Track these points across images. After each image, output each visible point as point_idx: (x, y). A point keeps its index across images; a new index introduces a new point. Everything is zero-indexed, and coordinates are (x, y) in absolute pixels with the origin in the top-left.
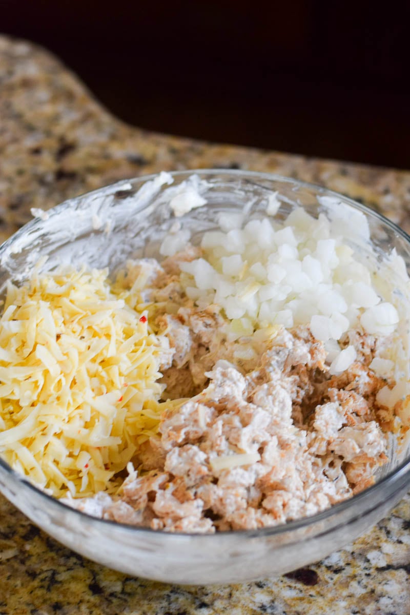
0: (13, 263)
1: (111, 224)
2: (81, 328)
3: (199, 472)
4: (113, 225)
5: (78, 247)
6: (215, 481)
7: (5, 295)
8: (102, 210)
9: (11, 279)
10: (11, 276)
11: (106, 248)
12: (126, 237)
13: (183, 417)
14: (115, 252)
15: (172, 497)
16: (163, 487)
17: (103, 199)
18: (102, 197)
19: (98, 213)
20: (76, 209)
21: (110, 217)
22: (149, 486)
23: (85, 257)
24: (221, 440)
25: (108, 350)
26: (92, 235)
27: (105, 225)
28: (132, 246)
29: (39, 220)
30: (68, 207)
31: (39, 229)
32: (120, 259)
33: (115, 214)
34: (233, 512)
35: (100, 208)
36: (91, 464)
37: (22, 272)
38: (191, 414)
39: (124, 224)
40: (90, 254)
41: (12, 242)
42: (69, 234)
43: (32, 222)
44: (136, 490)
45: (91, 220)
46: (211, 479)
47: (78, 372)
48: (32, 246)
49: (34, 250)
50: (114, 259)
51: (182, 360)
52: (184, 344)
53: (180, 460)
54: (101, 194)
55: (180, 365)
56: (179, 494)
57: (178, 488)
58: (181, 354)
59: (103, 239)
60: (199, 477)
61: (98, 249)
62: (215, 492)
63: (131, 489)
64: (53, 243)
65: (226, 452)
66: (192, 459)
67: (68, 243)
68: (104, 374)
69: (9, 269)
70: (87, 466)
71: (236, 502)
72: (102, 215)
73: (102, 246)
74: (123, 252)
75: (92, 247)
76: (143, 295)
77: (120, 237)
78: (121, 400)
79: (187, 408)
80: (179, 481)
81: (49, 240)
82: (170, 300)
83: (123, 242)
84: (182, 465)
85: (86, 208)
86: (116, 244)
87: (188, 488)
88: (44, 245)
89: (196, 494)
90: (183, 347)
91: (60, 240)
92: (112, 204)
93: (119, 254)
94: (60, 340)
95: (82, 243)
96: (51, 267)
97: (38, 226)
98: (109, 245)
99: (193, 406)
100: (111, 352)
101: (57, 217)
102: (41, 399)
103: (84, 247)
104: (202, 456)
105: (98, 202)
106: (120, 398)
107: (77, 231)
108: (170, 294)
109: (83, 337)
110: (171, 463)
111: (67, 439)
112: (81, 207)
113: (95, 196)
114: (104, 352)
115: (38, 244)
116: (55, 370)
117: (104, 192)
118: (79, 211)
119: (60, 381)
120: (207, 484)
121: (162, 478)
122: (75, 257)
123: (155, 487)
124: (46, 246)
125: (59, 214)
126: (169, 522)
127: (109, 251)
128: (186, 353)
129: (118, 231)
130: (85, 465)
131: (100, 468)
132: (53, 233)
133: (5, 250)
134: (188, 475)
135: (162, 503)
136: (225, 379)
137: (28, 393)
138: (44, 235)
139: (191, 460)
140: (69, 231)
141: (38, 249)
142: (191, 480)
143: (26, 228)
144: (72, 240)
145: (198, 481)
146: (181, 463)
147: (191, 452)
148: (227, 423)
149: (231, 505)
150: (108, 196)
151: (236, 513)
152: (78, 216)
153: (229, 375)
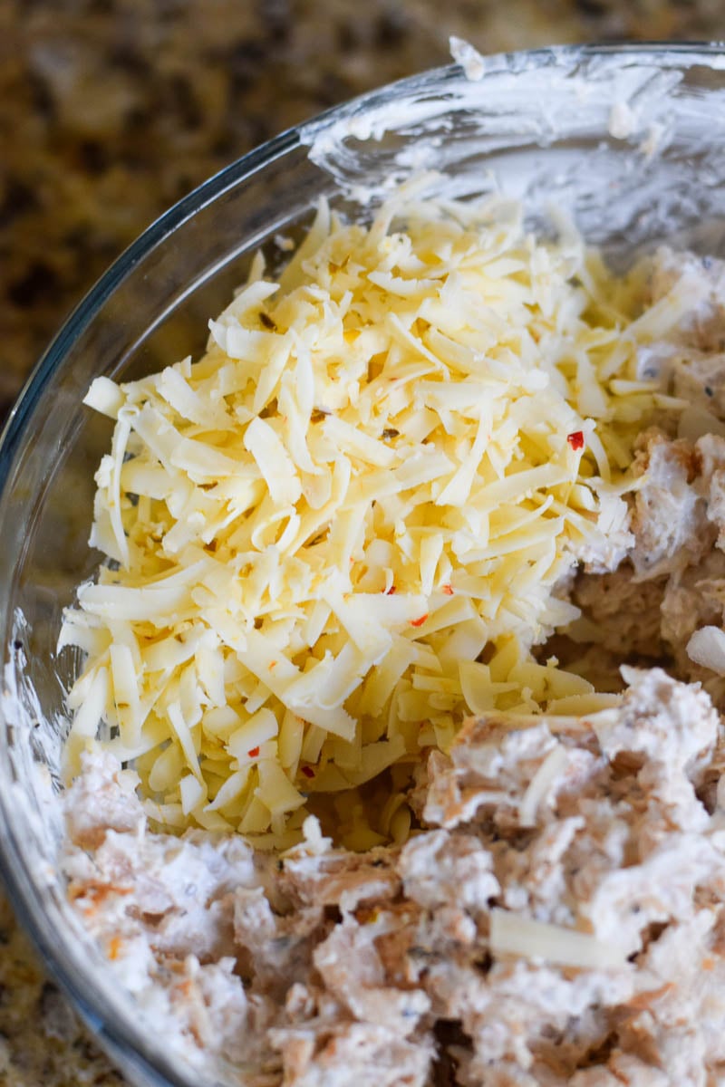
0: (349, 158)
1: (659, 138)
2: (404, 405)
3: (451, 928)
4: (668, 140)
5: (559, 165)
6: (485, 965)
7: (306, 228)
8: (645, 98)
9: (334, 194)
10: (339, 187)
11: (632, 189)
12: (696, 180)
13: (497, 761)
14: (655, 204)
15: (372, 949)
16: (364, 912)
17: (652, 71)
18: (650, 66)
19: (633, 100)
20: (572, 75)
21: (662, 119)
22: (338, 891)
23: (570, 193)
24: (547, 873)
25: (444, 486)
26: (604, 146)
27: (645, 135)
28: (703, 205)
29: (457, 73)
30: (551, 62)
31: (450, 95)
32: (663, 226)
33: (678, 117)
34: (491, 1062)
35: (642, 90)
36: (269, 751)
37: (373, 185)
38: (521, 763)
39: (697, 147)
40: (584, 190)
41: (359, 110)
42: (539, 130)
43: (439, 72)
44: (311, 881)
45: (608, 111)
46: (476, 955)
47: (343, 515)
48: (418, 132)
49: (426, 140)
50: (645, 221)
51: (648, 568)
52: (666, 535)
53: (434, 869)
54: (648, 58)
55: (641, 575)
56: (391, 950)
57: (398, 932)
58: (647, 554)
59: (629, 165)
60: (448, 937)
61: (611, 185)
62: (465, 996)
63: (300, 874)
64: (486, 137)
65: (550, 906)
66: (460, 882)
67: (533, 147)
68: (404, 542)
69: (334, 170)
70: (254, 753)
71: (508, 1043)
72: (640, 108)
73: (622, 179)
74: (675, 211)
75: (596, 176)
76: (644, 358)
77: (681, 174)
78: (419, 623)
79: (519, 742)
80: (406, 918)
81: (475, 127)
82: (706, 395)
83: (684, 189)
84: (430, 885)
85: (598, 80)
86: (662, 186)
87: (415, 951)
88: (458, 135)
89: (423, 974)
90: (658, 542)
91: (511, 134)
92: (676, 92)
93: (662, 213)
94: (321, 425)
95: (575, 157)
96: (464, 191)
97: (452, 87)
98: (642, 184)
99: (541, 745)
100: (450, 495)
101: (509, 82)
102: (232, 542)
103: (573, 169)
104: (487, 886)
105: (636, 77)
106: (416, 617)
107: (562, 127)
108: (710, 381)
109: (392, 433)
110: (410, 864)
111: (241, 667)
112: (586, 74)
113: (631, 59)
114: (435, 487)
115: (441, 131)
116: (285, 489)
117: (660, 54)
118: (577, 82)
119: (286, 521)
120: (461, 964)
121: (375, 887)
122: (543, 183)
123: (347, 904)
124: (462, 139)
125: (517, 74)
126: (328, 1009)
127: (640, 197)
128: (663, 557)
129: (677, 160)
130: (252, 748)
131: (286, 771)
132: (492, 115)
133: (330, 125)
134: (431, 917)
135: (332, 958)
136: (661, 706)
137: (197, 518)
138: (462, 112)
139: (453, 885)
140: (539, 121)
141: (437, 141)
142: (429, 932)
143: (414, 84)
144: (543, 145)
145: (442, 947)
146: (430, 878)
147: (464, 864)
148: (595, 831)
149: (491, 1044)
150: (667, 69)
151: (499, 1066)
152: (573, 92)
153: (672, 702)
